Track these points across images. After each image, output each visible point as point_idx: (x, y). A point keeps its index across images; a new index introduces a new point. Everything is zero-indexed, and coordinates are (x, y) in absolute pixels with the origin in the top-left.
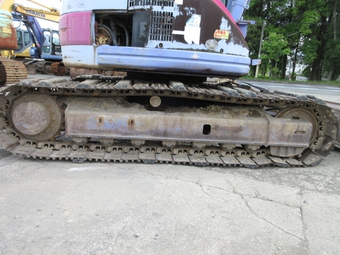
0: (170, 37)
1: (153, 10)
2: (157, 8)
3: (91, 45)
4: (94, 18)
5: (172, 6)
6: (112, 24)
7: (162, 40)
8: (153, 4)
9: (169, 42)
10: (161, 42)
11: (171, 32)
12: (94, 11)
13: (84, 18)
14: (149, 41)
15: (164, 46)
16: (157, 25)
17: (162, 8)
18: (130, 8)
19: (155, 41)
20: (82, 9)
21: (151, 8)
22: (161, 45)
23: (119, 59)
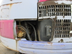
0: (68, 35)
1: (58, 19)
2: (60, 18)
3: (14, 39)
4: (15, 23)
5: (70, 15)
6: (26, 24)
7: (63, 37)
8: (57, 15)
9: (67, 38)
10: (62, 38)
11: (69, 32)
12: (15, 20)
13: (9, 24)
14: (54, 39)
15: (64, 41)
16: (60, 28)
17: (64, 17)
18: (40, 18)
19: (58, 38)
20: (8, 19)
21: (56, 18)
22: (62, 40)
23: (34, 52)
